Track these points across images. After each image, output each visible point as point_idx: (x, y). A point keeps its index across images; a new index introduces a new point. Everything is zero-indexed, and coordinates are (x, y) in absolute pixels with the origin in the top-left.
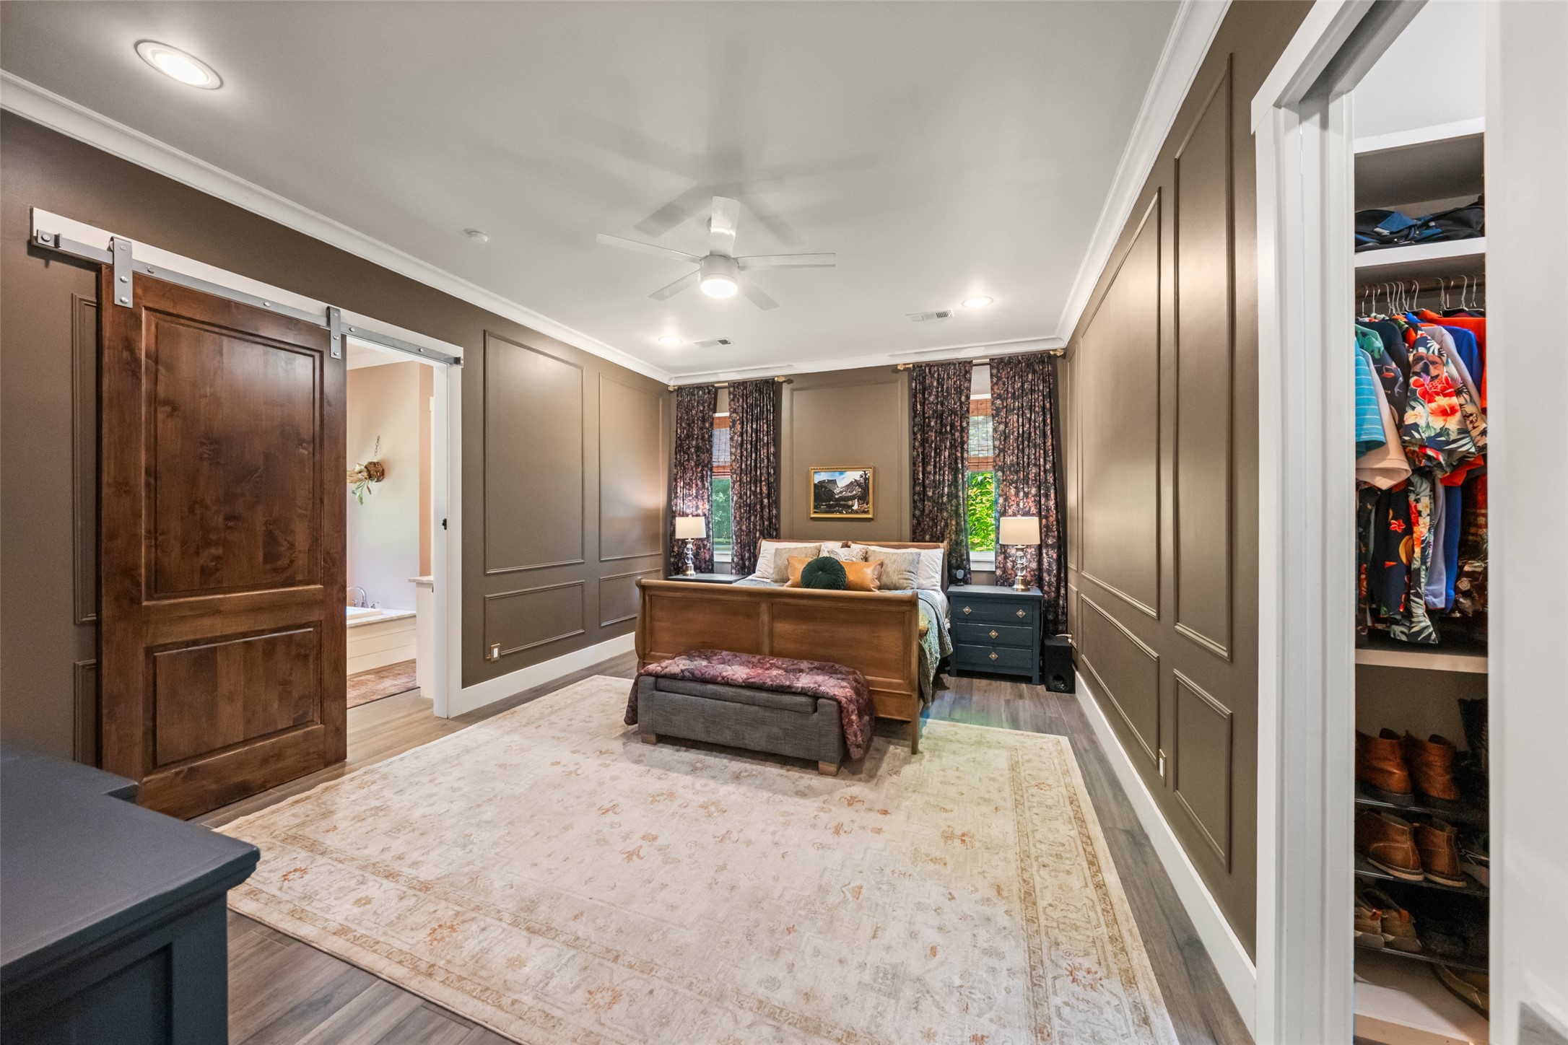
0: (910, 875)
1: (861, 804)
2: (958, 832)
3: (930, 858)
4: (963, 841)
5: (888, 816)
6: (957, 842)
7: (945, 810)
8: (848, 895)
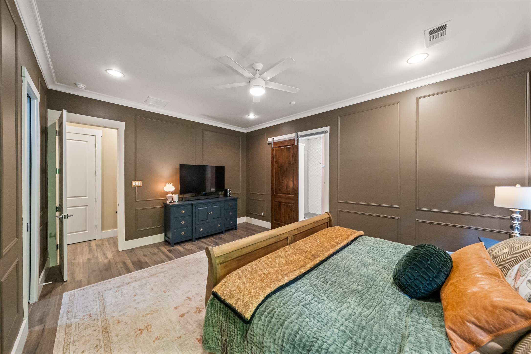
0: (153, 304)
1: (195, 311)
2: (145, 332)
3: (150, 314)
4: (140, 330)
5: (179, 316)
6: (143, 328)
7: (157, 339)
8: (166, 290)
